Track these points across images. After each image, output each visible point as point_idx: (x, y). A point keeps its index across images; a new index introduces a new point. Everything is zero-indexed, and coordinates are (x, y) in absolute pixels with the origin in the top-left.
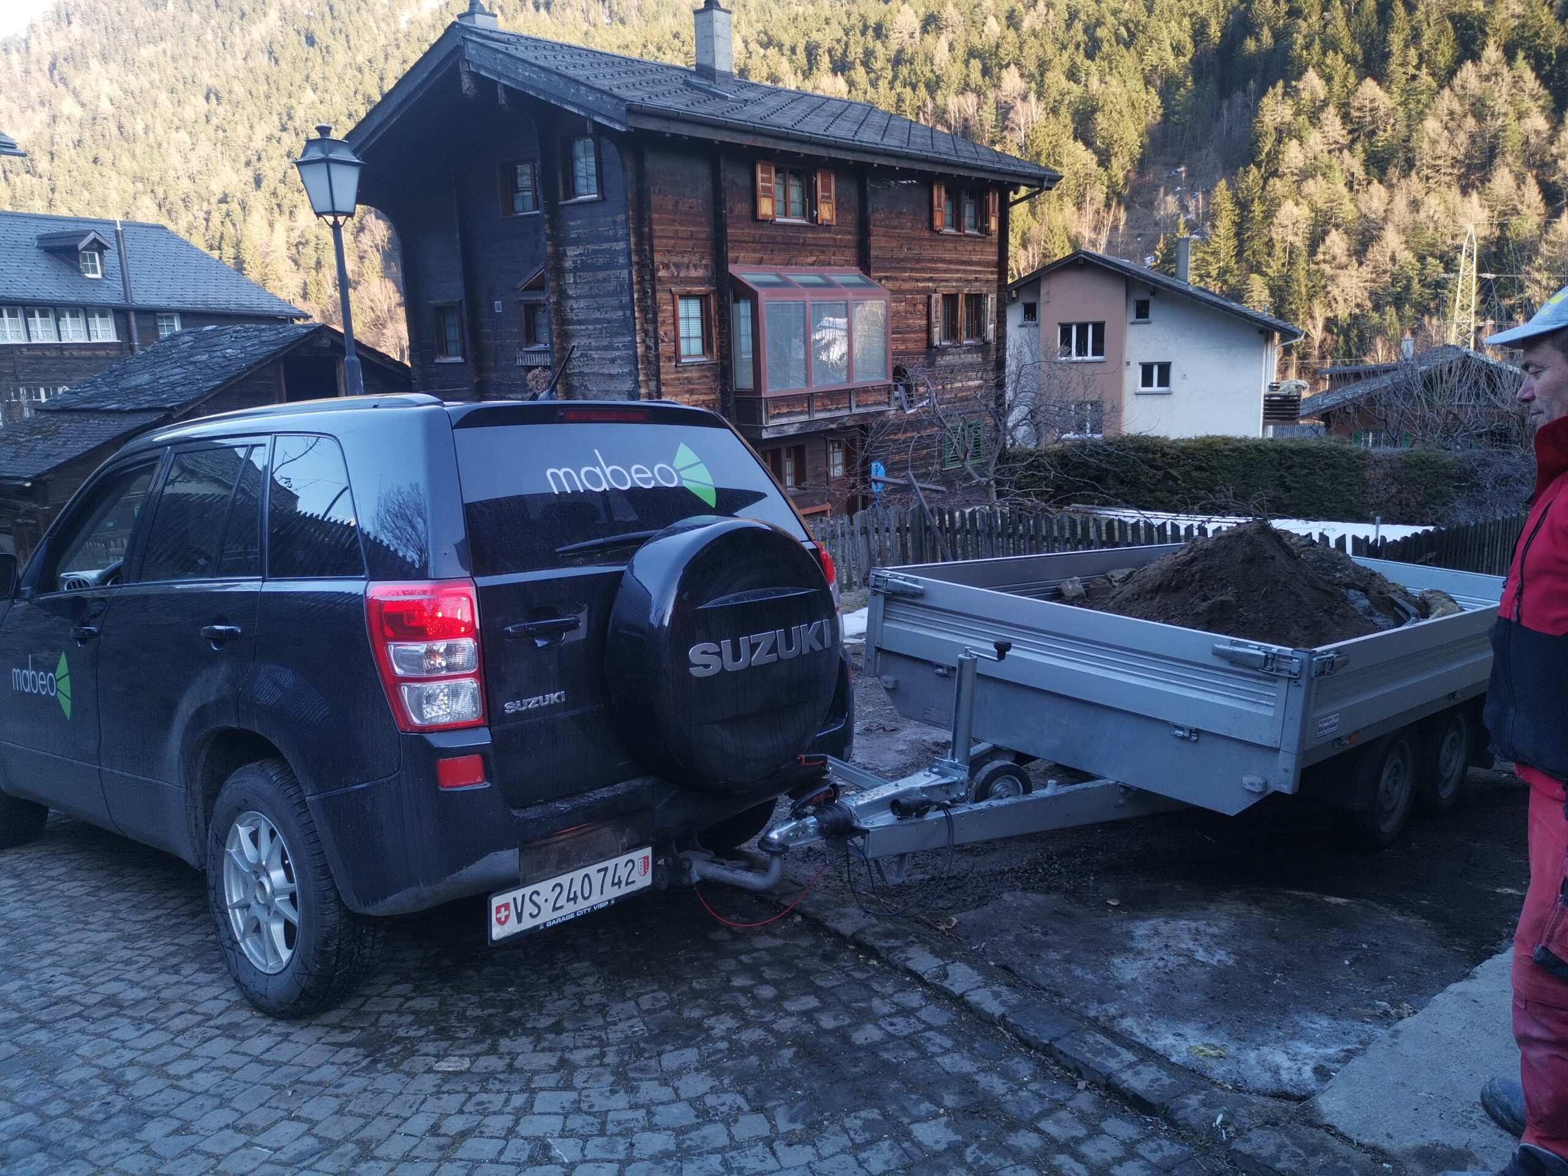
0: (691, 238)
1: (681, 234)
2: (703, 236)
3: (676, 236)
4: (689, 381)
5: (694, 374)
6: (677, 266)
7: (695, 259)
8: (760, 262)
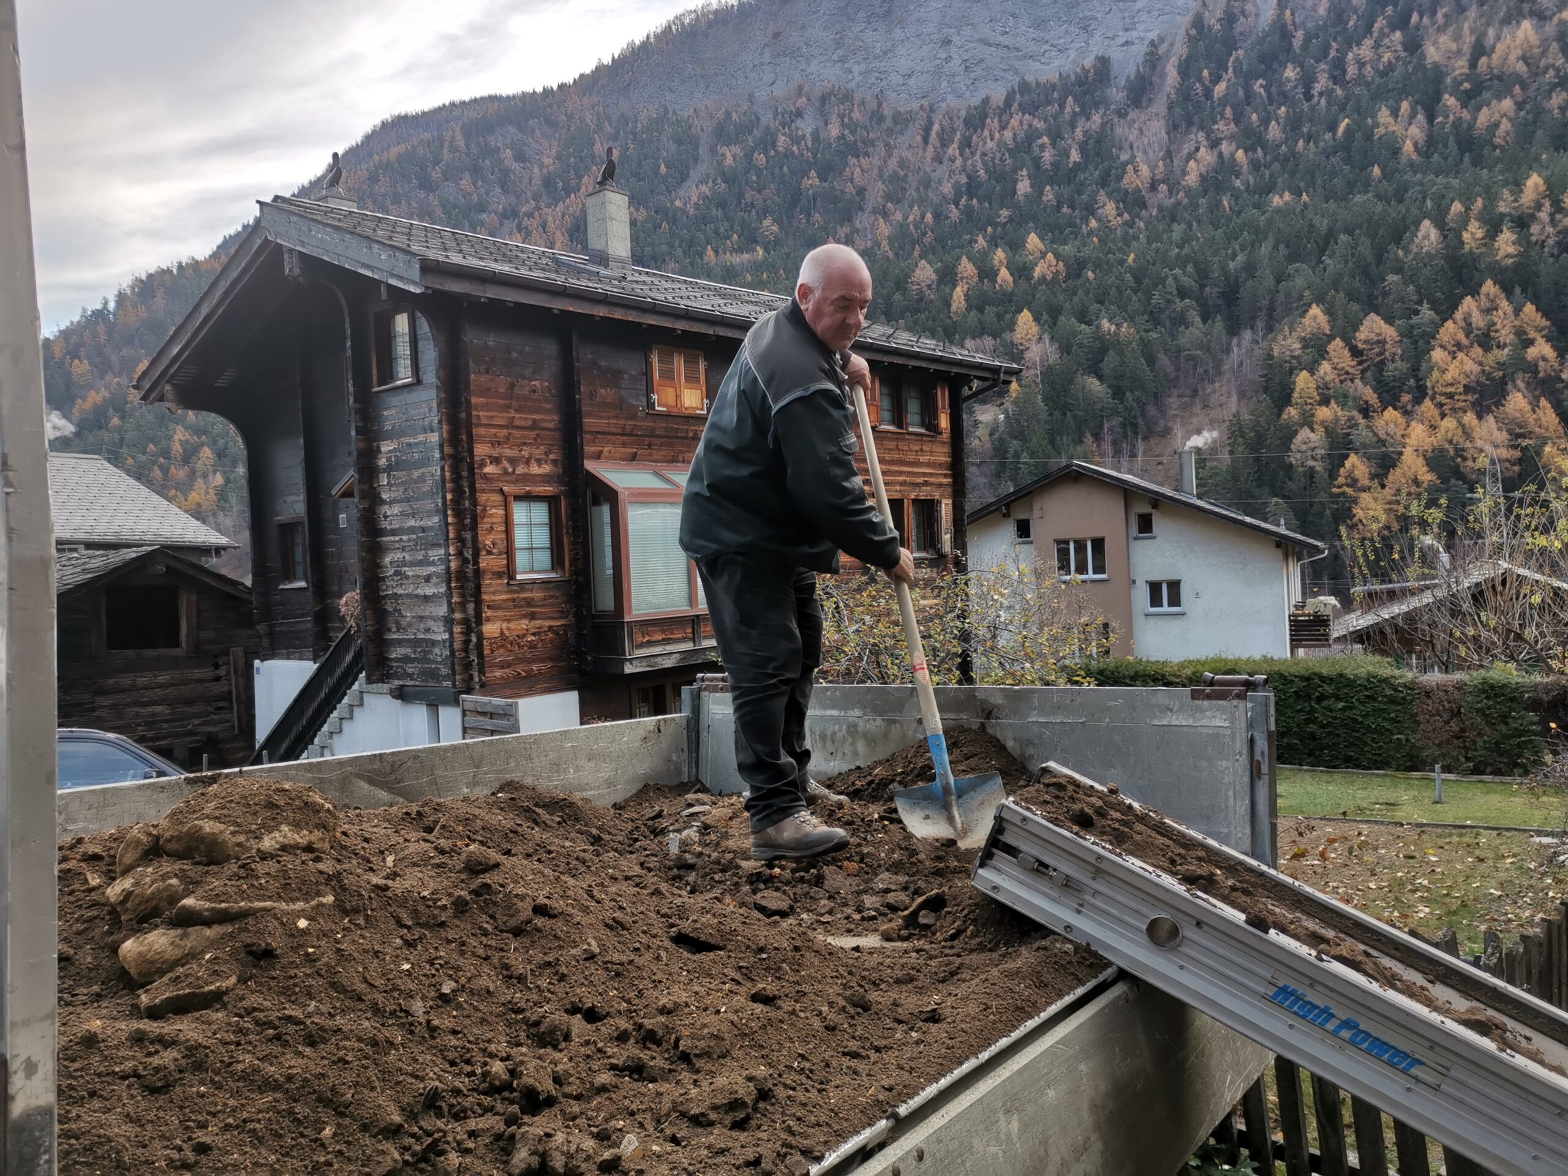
0: (534, 426)
1: (517, 423)
2: (551, 426)
3: (510, 425)
4: (529, 603)
5: (537, 594)
6: (512, 461)
7: (539, 452)
8: (633, 458)
